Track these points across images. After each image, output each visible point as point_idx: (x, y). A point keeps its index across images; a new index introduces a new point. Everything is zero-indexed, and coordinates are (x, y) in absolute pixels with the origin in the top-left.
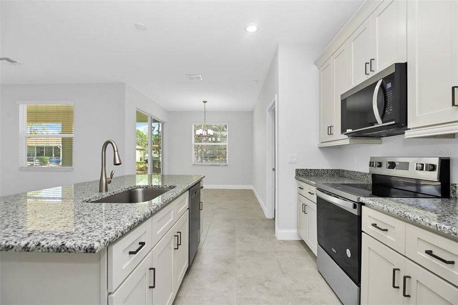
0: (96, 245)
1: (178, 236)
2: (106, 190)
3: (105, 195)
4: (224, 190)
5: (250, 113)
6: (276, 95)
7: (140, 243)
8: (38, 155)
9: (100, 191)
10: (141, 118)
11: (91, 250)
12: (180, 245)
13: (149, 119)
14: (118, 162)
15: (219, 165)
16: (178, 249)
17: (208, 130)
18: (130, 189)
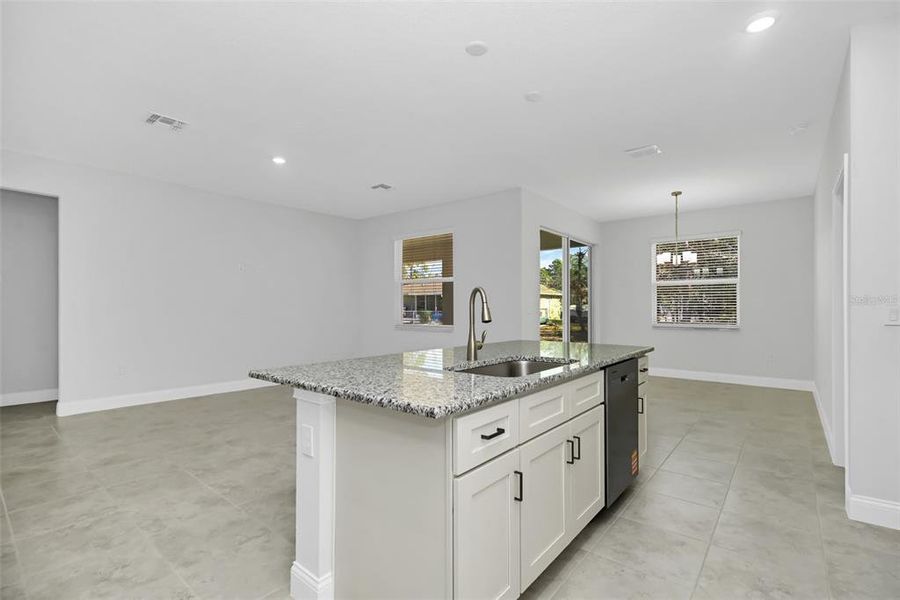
0: (436, 411)
1: (574, 444)
2: (476, 359)
3: (473, 364)
4: (728, 387)
5: (810, 199)
6: (846, 155)
7: (498, 429)
8: (419, 308)
9: (469, 359)
10: (549, 241)
11: (431, 414)
12: (579, 458)
13: (564, 242)
14: (487, 319)
15: (717, 329)
16: (572, 463)
17: (684, 253)
18: (510, 359)
